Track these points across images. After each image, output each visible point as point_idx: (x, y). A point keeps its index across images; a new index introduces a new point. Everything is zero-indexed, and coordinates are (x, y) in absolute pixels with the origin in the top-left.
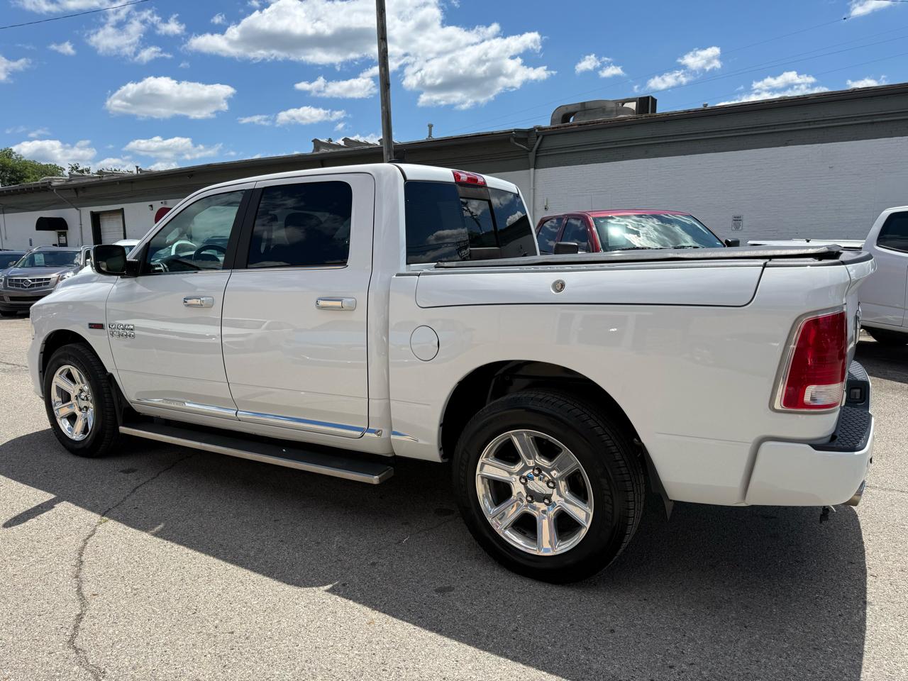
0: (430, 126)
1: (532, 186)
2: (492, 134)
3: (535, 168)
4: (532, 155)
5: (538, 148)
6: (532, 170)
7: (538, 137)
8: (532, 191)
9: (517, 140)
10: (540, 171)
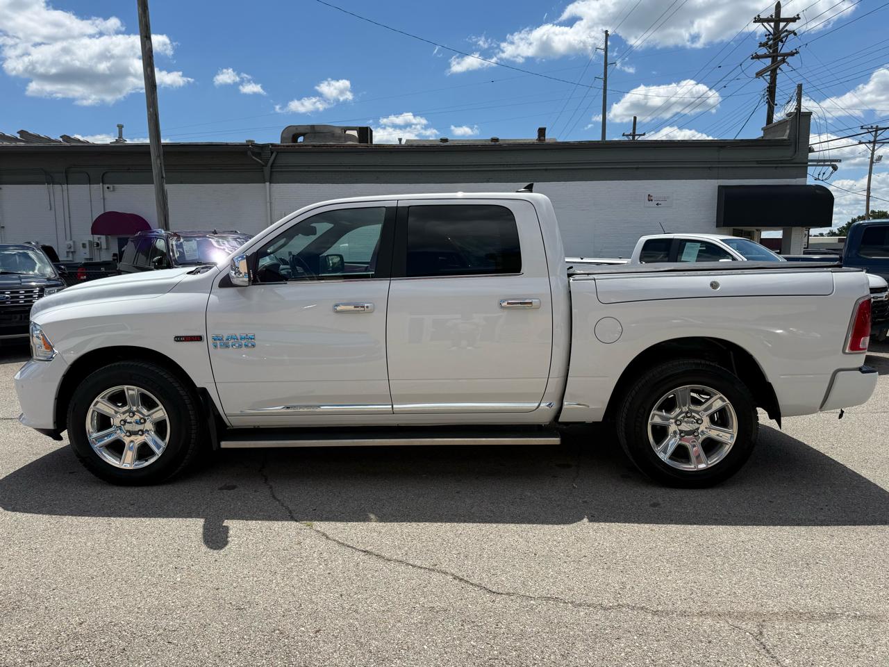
0: (120, 127)
1: (268, 200)
2: (227, 145)
3: (270, 183)
4: (267, 170)
5: (273, 164)
6: (268, 184)
7: (272, 153)
8: (268, 204)
9: (254, 154)
10: (275, 186)
